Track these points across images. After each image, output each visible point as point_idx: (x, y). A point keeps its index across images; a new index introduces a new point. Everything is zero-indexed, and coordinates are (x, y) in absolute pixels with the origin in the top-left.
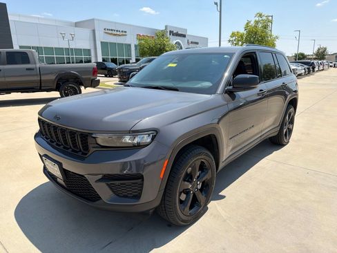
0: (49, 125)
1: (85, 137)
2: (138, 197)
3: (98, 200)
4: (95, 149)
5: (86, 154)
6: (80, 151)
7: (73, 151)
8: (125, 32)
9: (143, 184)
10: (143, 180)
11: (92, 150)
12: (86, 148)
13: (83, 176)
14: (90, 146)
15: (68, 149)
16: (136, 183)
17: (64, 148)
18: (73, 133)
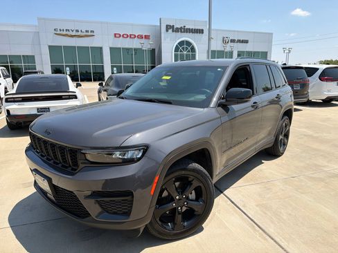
0: (39, 139)
1: (74, 153)
2: (128, 214)
3: (87, 217)
4: (84, 165)
5: (75, 170)
6: (70, 166)
7: (63, 166)
8: (93, 32)
9: (133, 201)
10: (133, 197)
11: (81, 166)
12: (75, 163)
13: (72, 192)
14: (79, 162)
15: (58, 164)
16: (126, 200)
17: (54, 162)
18: (62, 148)
